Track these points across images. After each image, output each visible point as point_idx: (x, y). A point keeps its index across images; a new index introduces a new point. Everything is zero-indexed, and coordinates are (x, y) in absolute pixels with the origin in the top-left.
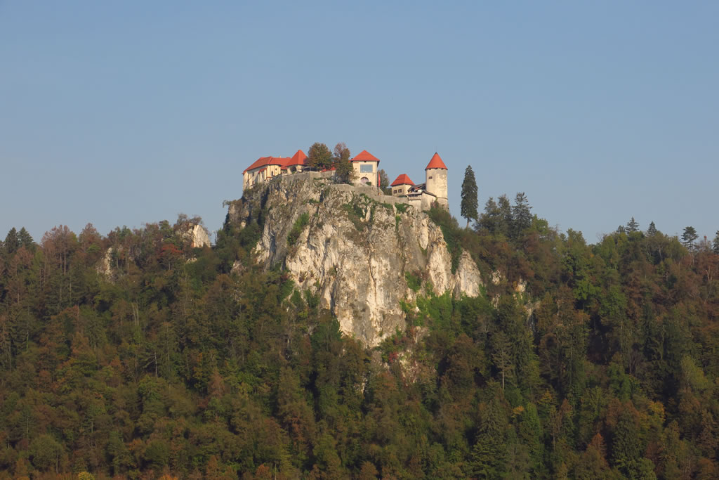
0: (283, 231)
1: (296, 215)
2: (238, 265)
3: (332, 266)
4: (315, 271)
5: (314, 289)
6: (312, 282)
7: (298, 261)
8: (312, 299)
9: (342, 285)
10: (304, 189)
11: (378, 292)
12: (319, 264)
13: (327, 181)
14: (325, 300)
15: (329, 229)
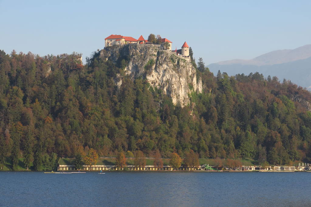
0: (142, 65)
1: (148, 59)
2: (119, 75)
3: (166, 79)
4: (158, 80)
5: (158, 87)
6: (157, 84)
7: (151, 76)
8: (158, 90)
9: (172, 86)
10: (150, 50)
11: (183, 90)
12: (160, 78)
13: (157, 48)
14: (164, 91)
15: (165, 66)
